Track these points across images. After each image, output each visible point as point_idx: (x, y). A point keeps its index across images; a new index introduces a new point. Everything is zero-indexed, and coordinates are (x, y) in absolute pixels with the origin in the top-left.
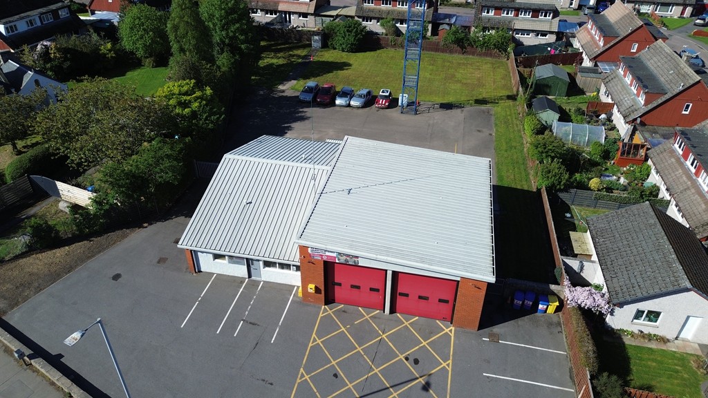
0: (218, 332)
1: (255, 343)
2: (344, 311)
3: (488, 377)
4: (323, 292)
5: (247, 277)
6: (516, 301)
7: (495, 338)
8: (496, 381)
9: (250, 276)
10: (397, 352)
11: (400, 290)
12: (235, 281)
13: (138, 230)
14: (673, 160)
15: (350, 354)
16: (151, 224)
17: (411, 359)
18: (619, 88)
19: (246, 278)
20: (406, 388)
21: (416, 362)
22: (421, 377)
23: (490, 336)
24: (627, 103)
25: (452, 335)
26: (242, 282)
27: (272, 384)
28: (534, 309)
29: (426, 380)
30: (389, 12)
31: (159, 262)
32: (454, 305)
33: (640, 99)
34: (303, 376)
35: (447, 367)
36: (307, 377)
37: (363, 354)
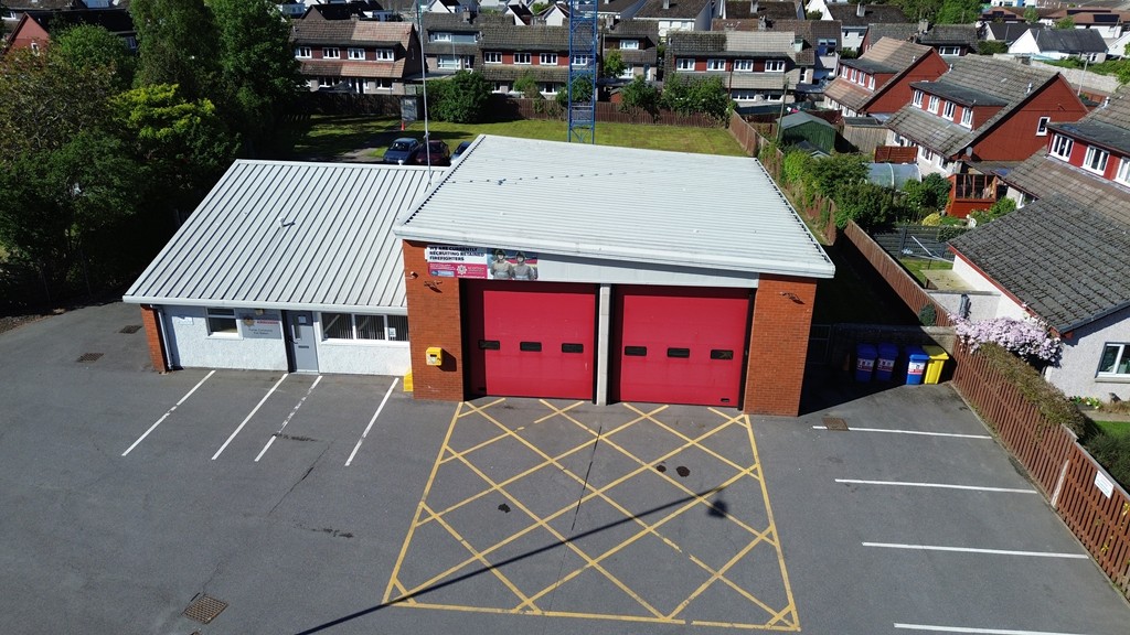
0: (215, 457)
1: (306, 468)
2: (509, 407)
3: (848, 485)
4: (459, 365)
5: (286, 369)
6: (862, 361)
7: (839, 426)
8: (867, 489)
9: (292, 367)
10: (638, 460)
11: (628, 340)
12: (257, 378)
13: (38, 318)
14: (1055, 173)
15: (533, 470)
16: (74, 309)
17: (671, 468)
18: (920, 124)
19: (282, 372)
20: (672, 516)
21: (683, 472)
22: (700, 495)
23: (826, 422)
24: (941, 136)
25: (748, 425)
26: (274, 380)
27: (349, 536)
28: (899, 377)
29: (714, 499)
30: (527, 72)
31: (81, 360)
32: (745, 359)
33: (962, 123)
34: (425, 514)
35: (752, 475)
36: (435, 516)
37: (562, 468)
